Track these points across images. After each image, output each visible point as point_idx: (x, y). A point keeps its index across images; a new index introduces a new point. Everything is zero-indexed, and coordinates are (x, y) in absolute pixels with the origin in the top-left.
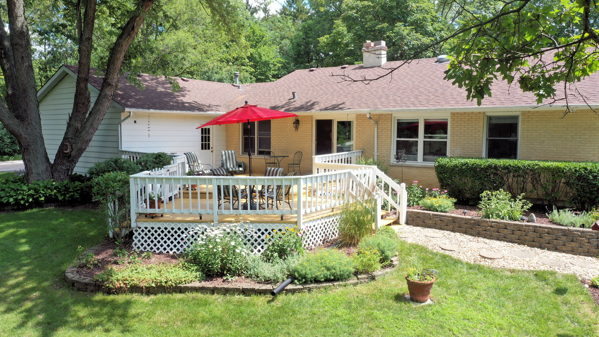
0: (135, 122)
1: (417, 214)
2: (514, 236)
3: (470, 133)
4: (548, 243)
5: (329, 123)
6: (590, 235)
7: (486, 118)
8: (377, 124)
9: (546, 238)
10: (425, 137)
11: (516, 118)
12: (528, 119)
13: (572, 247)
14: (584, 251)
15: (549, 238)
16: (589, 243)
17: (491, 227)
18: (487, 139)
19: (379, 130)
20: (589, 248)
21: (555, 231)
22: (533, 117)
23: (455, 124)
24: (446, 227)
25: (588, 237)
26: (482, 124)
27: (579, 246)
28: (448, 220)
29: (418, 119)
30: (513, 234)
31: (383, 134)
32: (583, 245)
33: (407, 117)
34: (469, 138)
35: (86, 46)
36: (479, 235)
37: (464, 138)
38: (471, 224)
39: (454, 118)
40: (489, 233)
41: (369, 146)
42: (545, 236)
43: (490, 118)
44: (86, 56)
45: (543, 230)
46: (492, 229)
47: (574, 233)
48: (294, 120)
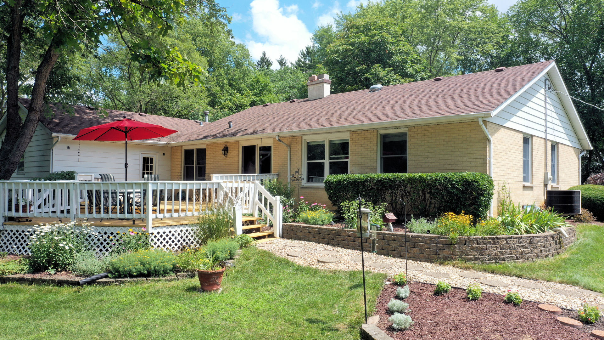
0: (68, 148)
1: (291, 227)
2: (367, 244)
3: (366, 152)
4: (395, 250)
5: (253, 148)
6: (430, 240)
7: (379, 137)
8: (290, 147)
9: (392, 245)
10: (331, 158)
11: (405, 135)
12: (414, 135)
13: (414, 253)
14: (424, 257)
15: (395, 245)
16: (429, 248)
17: (349, 236)
18: (381, 158)
19: (291, 153)
20: (429, 253)
21: (399, 238)
22: (418, 132)
23: (353, 144)
24: (313, 238)
25: (428, 242)
26: (376, 142)
27: (420, 252)
28: (315, 231)
29: (324, 141)
30: (366, 242)
31: (295, 157)
32: (424, 250)
33: (315, 139)
34: (365, 156)
35: (12, 75)
36: (339, 245)
37: (361, 157)
38: (333, 234)
39: (352, 137)
40: (346, 242)
41: (284, 169)
42: (392, 243)
43: (384, 136)
44: (13, 83)
45: (390, 237)
46: (349, 238)
47: (416, 239)
48: (223, 147)
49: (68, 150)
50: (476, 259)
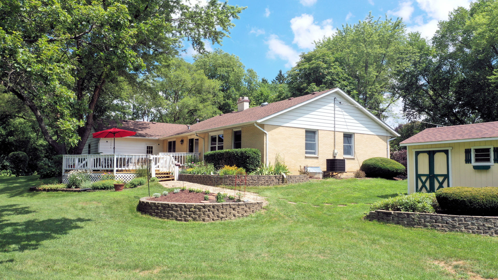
1: (182, 175)
3: (228, 140)
7: (233, 132)
8: (204, 139)
18: (234, 143)
22: (244, 130)
23: (224, 136)
26: (232, 135)
29: (216, 136)
33: (213, 134)
37: (227, 143)
39: (224, 133)
43: (236, 132)
48: (181, 140)
49: (107, 143)
50: (230, 184)
